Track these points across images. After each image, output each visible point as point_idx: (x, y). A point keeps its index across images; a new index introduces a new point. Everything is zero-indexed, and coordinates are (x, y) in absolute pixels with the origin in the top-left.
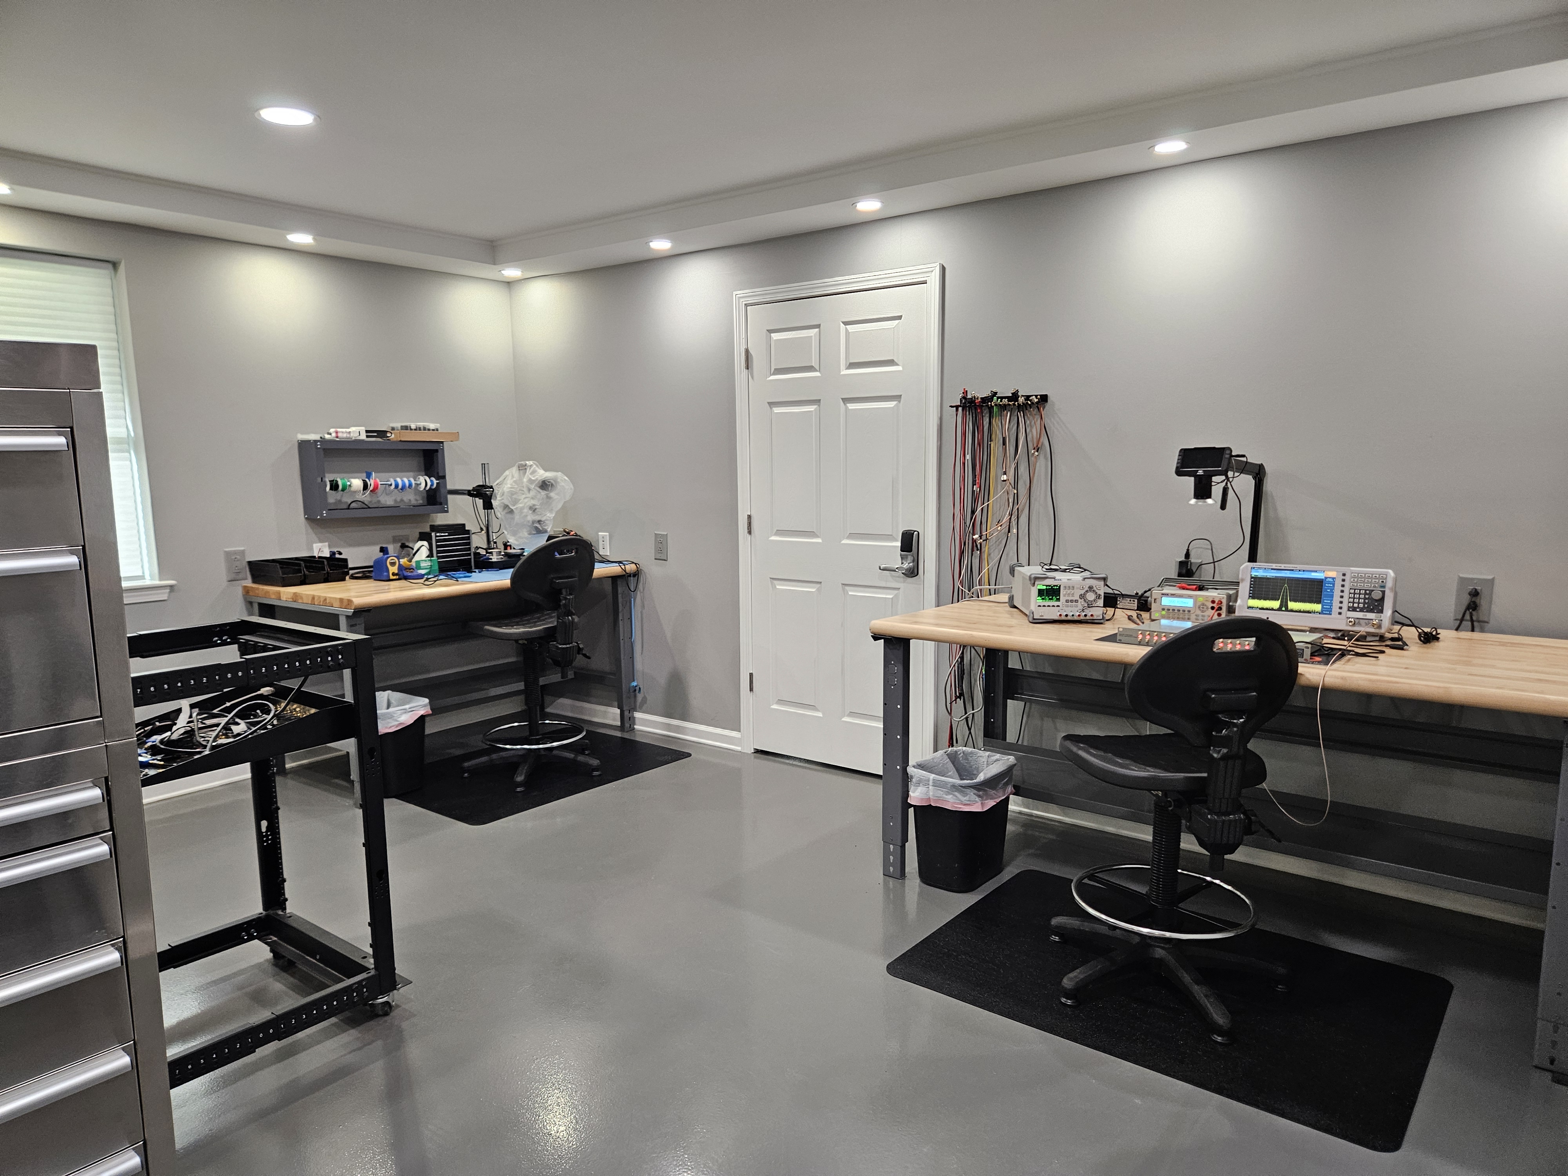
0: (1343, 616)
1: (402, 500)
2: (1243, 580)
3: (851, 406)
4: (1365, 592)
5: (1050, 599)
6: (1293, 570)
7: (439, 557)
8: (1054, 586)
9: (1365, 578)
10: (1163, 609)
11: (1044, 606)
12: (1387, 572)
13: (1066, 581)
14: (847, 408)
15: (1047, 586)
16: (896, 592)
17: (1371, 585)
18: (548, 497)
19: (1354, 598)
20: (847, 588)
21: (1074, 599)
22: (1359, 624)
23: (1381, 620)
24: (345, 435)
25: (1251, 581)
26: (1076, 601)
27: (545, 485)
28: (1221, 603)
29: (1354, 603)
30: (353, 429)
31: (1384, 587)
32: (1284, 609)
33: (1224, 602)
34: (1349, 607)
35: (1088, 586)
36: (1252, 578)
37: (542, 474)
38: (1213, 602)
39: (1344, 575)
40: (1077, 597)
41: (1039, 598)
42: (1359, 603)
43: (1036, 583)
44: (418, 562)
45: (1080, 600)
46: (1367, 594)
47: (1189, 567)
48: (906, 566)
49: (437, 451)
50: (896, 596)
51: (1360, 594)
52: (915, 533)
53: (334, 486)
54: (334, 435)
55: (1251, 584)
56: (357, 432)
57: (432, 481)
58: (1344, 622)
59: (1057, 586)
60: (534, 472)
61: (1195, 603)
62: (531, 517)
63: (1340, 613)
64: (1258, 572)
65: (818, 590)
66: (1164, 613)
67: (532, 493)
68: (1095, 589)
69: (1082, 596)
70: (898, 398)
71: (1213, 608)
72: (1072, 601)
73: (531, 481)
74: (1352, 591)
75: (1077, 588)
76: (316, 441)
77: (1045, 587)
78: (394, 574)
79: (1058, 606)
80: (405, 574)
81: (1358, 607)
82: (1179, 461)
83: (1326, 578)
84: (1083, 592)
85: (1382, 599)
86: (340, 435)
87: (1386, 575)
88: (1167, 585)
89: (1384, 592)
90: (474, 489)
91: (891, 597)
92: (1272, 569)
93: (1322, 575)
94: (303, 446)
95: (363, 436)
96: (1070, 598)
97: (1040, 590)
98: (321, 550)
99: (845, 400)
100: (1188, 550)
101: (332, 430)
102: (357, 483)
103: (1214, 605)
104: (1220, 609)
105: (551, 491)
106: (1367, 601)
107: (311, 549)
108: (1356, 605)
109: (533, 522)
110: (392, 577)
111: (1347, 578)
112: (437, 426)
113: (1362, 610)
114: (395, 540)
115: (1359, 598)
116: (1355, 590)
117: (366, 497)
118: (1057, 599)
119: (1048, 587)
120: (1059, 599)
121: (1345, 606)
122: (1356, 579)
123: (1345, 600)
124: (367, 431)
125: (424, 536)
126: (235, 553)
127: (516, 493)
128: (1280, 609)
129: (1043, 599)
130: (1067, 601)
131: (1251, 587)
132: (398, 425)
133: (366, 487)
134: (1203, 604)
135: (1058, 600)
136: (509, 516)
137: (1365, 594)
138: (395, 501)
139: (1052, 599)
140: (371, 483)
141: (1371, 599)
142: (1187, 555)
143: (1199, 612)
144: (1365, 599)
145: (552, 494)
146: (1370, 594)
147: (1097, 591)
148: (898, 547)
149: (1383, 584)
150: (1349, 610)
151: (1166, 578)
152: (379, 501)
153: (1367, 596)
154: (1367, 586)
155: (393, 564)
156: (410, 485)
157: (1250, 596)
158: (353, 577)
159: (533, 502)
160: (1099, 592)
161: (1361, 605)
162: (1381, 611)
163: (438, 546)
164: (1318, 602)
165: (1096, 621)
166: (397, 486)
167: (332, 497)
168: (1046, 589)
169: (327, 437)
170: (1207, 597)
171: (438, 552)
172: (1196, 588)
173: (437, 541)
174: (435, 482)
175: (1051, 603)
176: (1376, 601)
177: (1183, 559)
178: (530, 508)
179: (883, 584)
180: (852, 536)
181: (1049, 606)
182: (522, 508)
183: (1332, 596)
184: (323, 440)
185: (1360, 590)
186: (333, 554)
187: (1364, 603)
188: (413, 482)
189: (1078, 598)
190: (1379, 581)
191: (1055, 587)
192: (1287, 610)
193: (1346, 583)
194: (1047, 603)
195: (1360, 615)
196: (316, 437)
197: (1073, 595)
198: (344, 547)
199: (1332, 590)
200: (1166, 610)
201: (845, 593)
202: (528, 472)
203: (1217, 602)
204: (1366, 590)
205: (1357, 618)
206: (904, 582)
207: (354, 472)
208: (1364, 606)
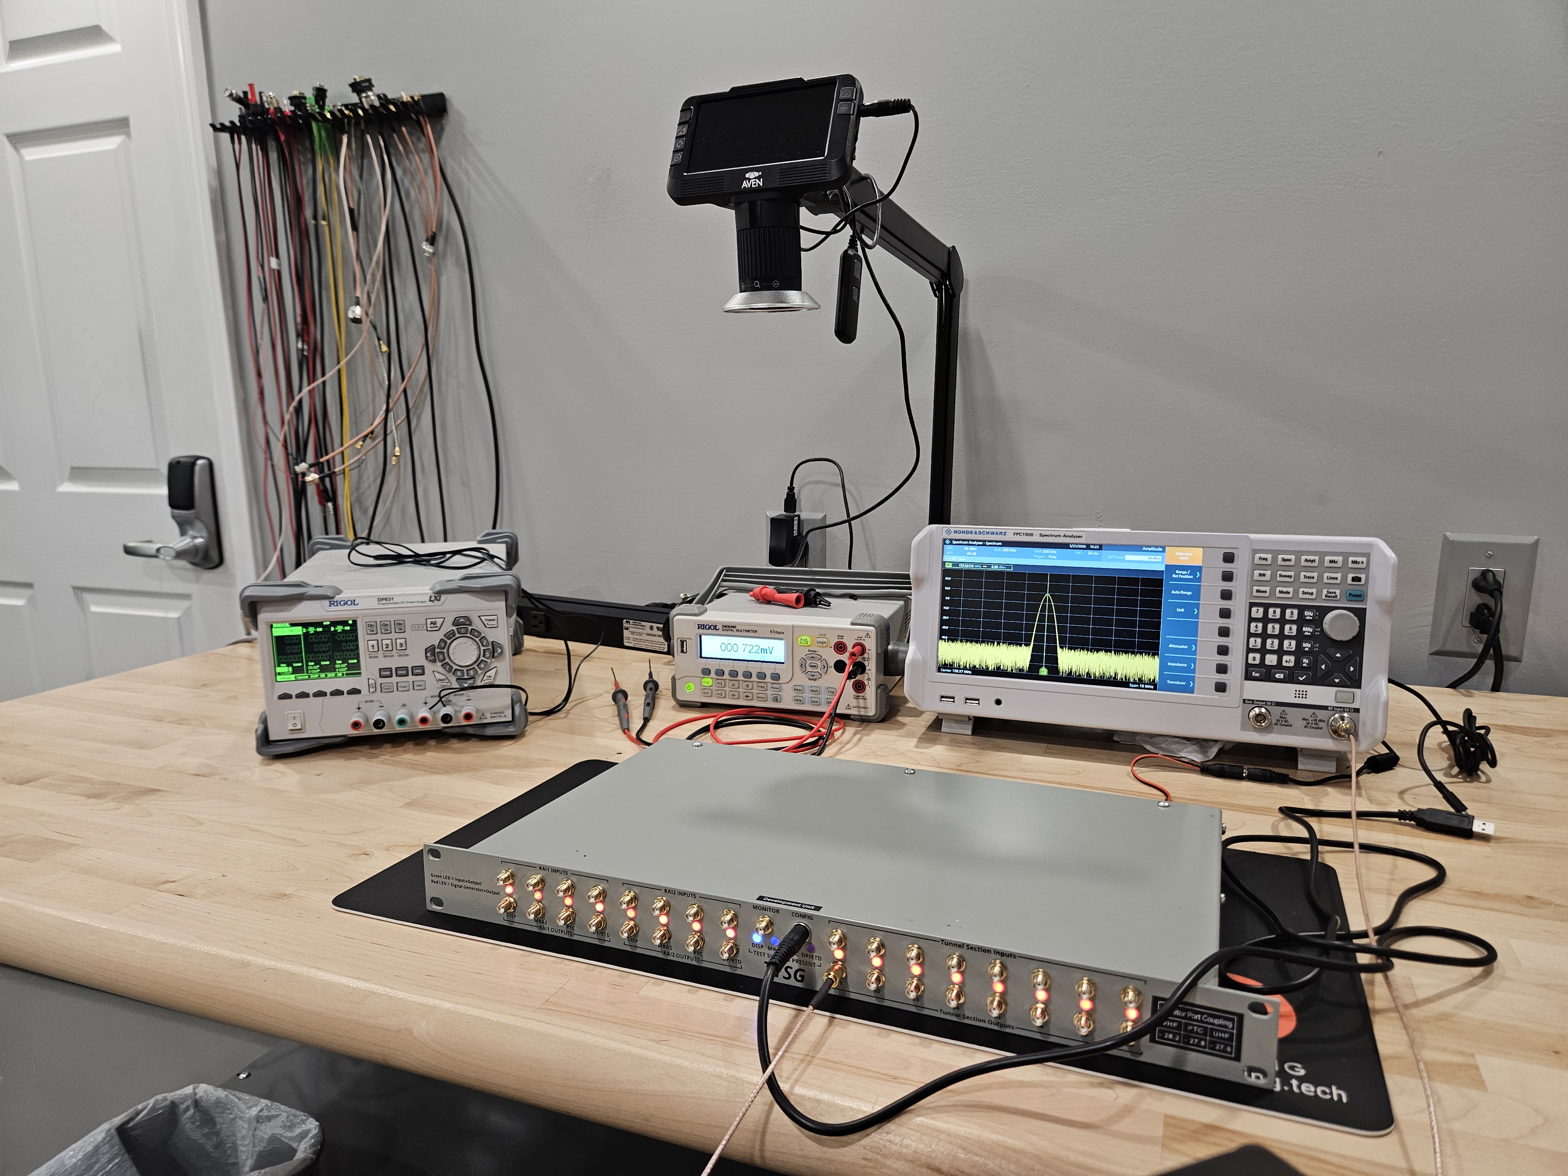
0: (1231, 697)
2: (920, 581)
3: (31, 154)
4: (1301, 615)
5: (323, 669)
6: (1065, 546)
8: (334, 623)
9: (1297, 567)
10: (706, 672)
11: (303, 695)
12: (1370, 545)
13: (374, 604)
14: (22, 159)
15: (305, 625)
16: (185, 604)
17: (1319, 593)
19: (1264, 636)
20: (87, 596)
21: (408, 663)
22: (1284, 723)
23: (1357, 710)
25: (944, 583)
26: (419, 671)
28: (863, 650)
29: (1263, 651)
31: (1360, 597)
32: (1044, 671)
33: (871, 645)
34: (1248, 666)
35: (450, 620)
36: (946, 572)
38: (840, 647)
39: (1229, 558)
40: (417, 658)
41: (283, 668)
42: (1280, 652)
43: (263, 617)
45: (429, 667)
46: (1309, 623)
47: (795, 533)
48: (184, 543)
50: (187, 612)
51: (1282, 621)
52: (200, 462)
55: (944, 593)
58: (1237, 714)
59: (344, 623)
61: (791, 650)
63: (1221, 688)
64: (964, 554)
65: (31, 600)
66: (708, 681)
68: (477, 624)
69: (434, 653)
70: (120, 125)
71: (840, 666)
72: (403, 672)
74: (1258, 613)
75: (416, 628)
77: (298, 631)
79: (355, 691)
81: (1279, 666)
82: (681, 142)
83: (1171, 568)
84: (435, 638)
85: (1358, 641)
87: (1368, 555)
88: (730, 588)
89: (1361, 614)
91: (174, 615)
92: (1006, 544)
93: (1159, 558)
96: (394, 662)
97: (281, 642)
99: (18, 139)
100: (791, 489)
103: (845, 657)
104: (860, 668)
106: (1307, 646)
108: (1271, 659)
111: (1240, 567)
113: (1291, 678)
115: (1281, 637)
116: (1266, 607)
118: (350, 667)
119: (311, 630)
120: (357, 666)
121: (1236, 661)
122: (1268, 573)
123: (1237, 642)
128: (1031, 673)
129: (296, 671)
130: (386, 673)
131: (943, 602)
134: (813, 655)
135: (354, 670)
137: (1301, 621)
139: (332, 668)
141: (1322, 638)
142: (791, 502)
143: (801, 679)
144: (1300, 637)
146: (1317, 622)
147: (485, 632)
148: (161, 496)
149: (1356, 588)
150: (1248, 677)
151: (728, 569)
153: (1307, 630)
154: (1309, 595)
157: (942, 633)
160: (492, 635)
161: (1289, 661)
162: (1355, 682)
164: (1150, 647)
165: (489, 732)
168: (306, 635)
170: (822, 632)
172: (798, 600)
175: (329, 683)
176: (1339, 645)
177: (779, 511)
179: (154, 586)
180: (79, 473)
181: (320, 694)
183: (1193, 629)
185: (1284, 607)
187: (1299, 653)
189: (422, 661)
190: (1344, 578)
191: (339, 628)
192: (1055, 675)
193: (1238, 587)
194: (315, 682)
195: (1286, 692)
197: (404, 647)
199: (1192, 610)
200: (713, 674)
201: (83, 606)
203: (850, 649)
204: (1302, 609)
205: (1278, 704)
206: (198, 581)
208: (1298, 662)
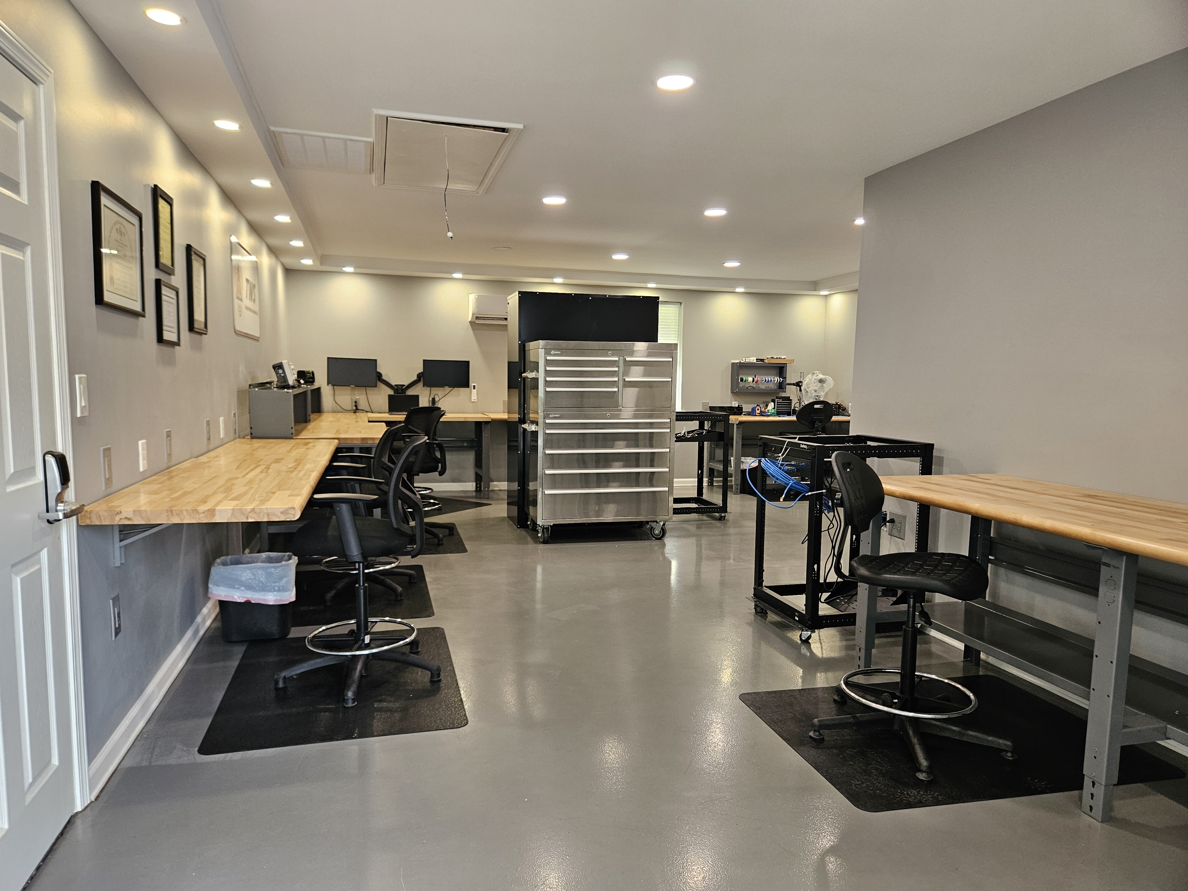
1: (768, 387)
7: (777, 409)
18: (822, 386)
24: (748, 361)
27: (821, 381)
30: (751, 358)
37: (821, 376)
44: (768, 410)
49: (784, 367)
53: (742, 380)
54: (744, 360)
56: (753, 360)
57: (780, 379)
60: (817, 375)
62: (815, 394)
67: (816, 384)
73: (815, 379)
76: (737, 363)
78: (758, 414)
80: (762, 414)
86: (746, 361)
90: (796, 383)
94: (733, 364)
95: (755, 361)
98: (735, 404)
101: (744, 359)
102: (750, 379)
105: (824, 383)
107: (732, 404)
109: (815, 396)
110: (757, 415)
112: (785, 357)
114: (764, 403)
117: (754, 385)
124: (757, 359)
125: (773, 401)
126: (706, 403)
127: (809, 384)
132: (769, 357)
133: (753, 381)
136: (807, 393)
138: (766, 387)
140: (756, 379)
145: (824, 385)
152: (759, 387)
155: (758, 410)
156: (771, 381)
158: (744, 415)
159: (815, 388)
163: (777, 405)
166: (765, 381)
167: (742, 384)
169: (742, 361)
171: (777, 407)
173: (777, 403)
174: (782, 380)
178: (814, 390)
182: (811, 390)
184: (740, 363)
186: (739, 405)
188: (772, 380)
196: (738, 361)
198: (743, 404)
202: (815, 375)
207: (750, 375)
